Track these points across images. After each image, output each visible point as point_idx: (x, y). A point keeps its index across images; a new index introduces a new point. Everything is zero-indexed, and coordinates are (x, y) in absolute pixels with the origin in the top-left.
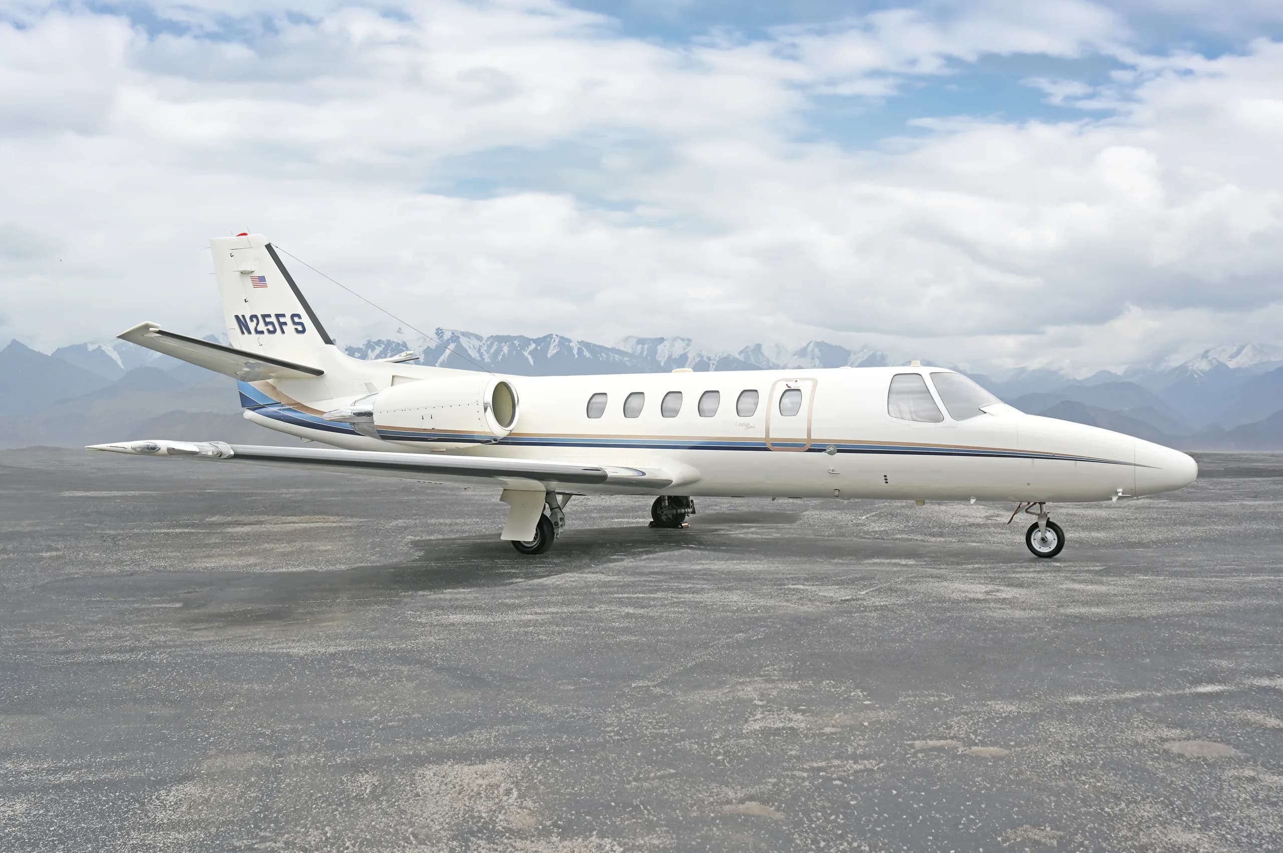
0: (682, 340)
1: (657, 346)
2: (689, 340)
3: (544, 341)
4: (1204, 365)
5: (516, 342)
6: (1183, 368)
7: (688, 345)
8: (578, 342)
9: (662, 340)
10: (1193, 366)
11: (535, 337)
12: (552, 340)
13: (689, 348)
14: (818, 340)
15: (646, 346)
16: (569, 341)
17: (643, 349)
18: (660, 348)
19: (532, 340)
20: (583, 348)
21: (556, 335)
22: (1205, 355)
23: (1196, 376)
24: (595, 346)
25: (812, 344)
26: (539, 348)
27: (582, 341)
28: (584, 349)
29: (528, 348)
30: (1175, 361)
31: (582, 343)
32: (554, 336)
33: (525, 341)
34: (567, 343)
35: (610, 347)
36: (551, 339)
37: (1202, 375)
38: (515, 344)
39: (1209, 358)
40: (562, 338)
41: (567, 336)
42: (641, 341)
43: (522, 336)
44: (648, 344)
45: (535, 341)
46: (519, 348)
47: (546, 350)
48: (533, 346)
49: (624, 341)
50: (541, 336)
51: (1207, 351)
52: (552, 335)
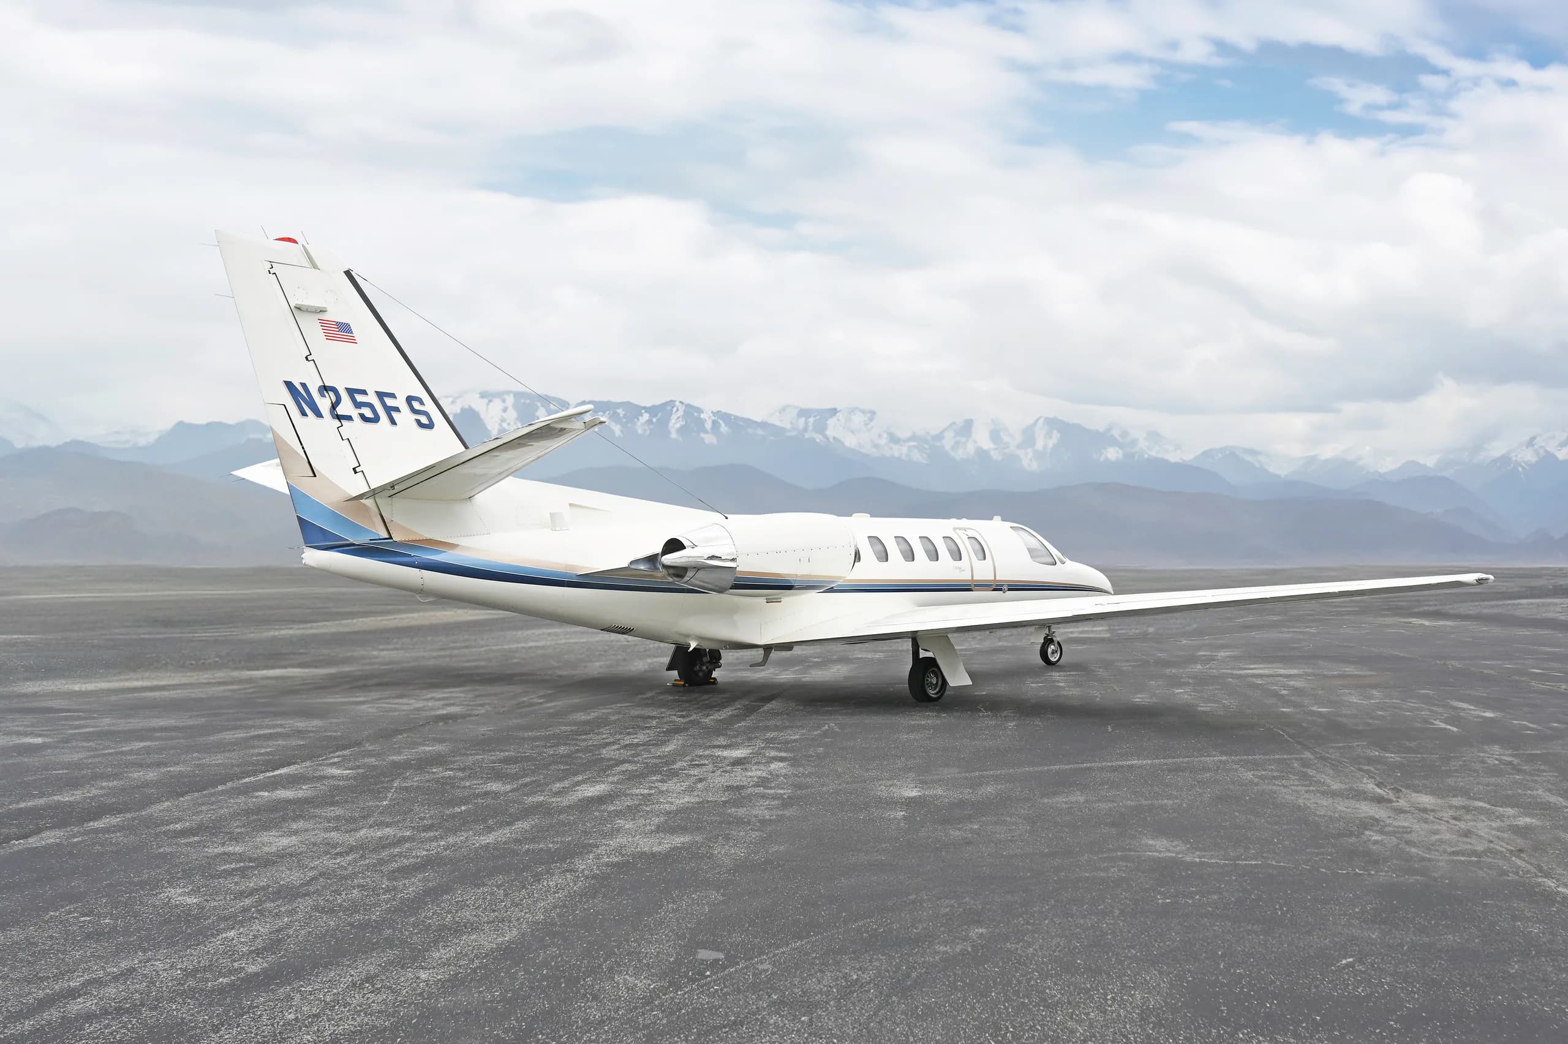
0: (863, 412)
1: (827, 420)
2: (873, 413)
3: (661, 411)
4: (1528, 456)
5: (620, 411)
6: (1505, 459)
7: (871, 420)
8: (712, 412)
9: (834, 411)
10: (1516, 456)
11: (649, 405)
12: (675, 409)
13: (872, 424)
14: (1051, 416)
15: (811, 420)
16: (700, 411)
17: (806, 423)
18: (831, 422)
19: (644, 408)
20: (719, 421)
21: (680, 402)
22: (1531, 442)
23: (1520, 470)
24: (737, 418)
25: (1041, 420)
26: (654, 420)
27: (718, 411)
28: (721, 422)
29: (638, 419)
30: (1496, 449)
31: (717, 413)
32: (677, 403)
33: (634, 410)
34: (696, 414)
35: (759, 420)
36: (673, 407)
37: (1528, 468)
38: (618, 414)
39: (1536, 447)
40: (689, 406)
41: (696, 404)
42: (804, 413)
43: (629, 403)
44: (815, 416)
45: (647, 409)
46: (624, 420)
47: (664, 423)
48: (646, 416)
49: (780, 413)
50: (658, 403)
51: (1533, 438)
52: (674, 401)
